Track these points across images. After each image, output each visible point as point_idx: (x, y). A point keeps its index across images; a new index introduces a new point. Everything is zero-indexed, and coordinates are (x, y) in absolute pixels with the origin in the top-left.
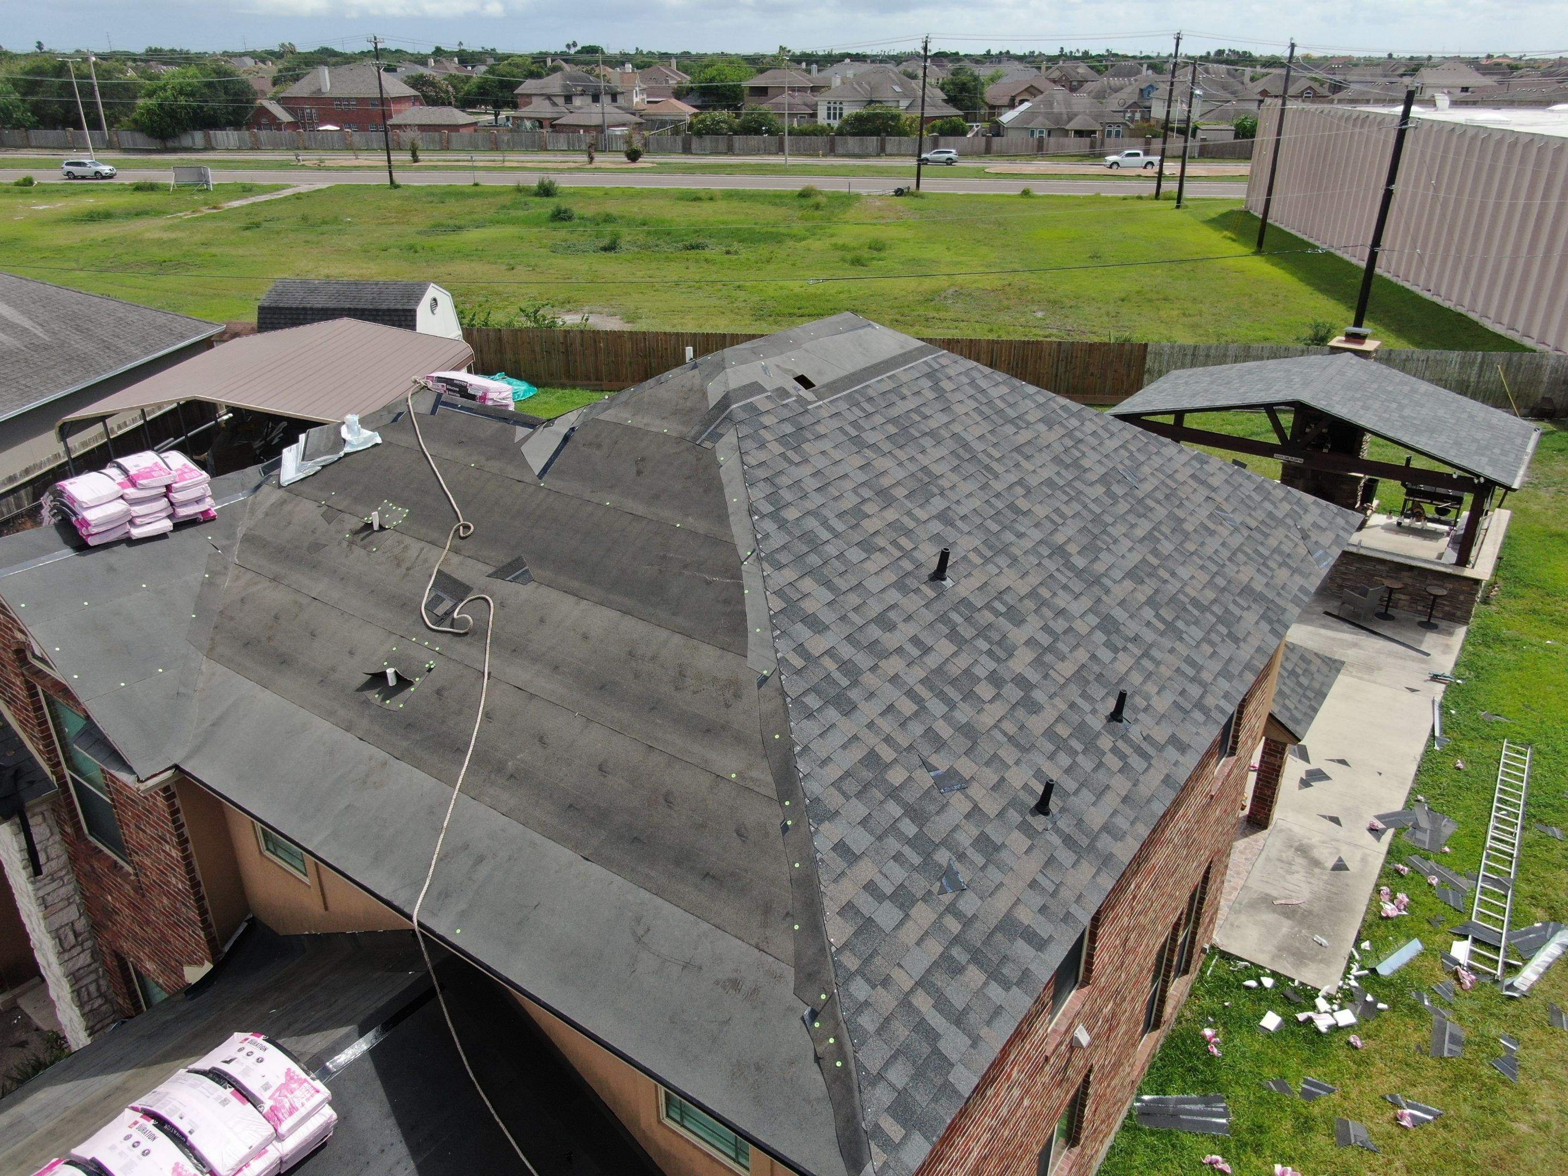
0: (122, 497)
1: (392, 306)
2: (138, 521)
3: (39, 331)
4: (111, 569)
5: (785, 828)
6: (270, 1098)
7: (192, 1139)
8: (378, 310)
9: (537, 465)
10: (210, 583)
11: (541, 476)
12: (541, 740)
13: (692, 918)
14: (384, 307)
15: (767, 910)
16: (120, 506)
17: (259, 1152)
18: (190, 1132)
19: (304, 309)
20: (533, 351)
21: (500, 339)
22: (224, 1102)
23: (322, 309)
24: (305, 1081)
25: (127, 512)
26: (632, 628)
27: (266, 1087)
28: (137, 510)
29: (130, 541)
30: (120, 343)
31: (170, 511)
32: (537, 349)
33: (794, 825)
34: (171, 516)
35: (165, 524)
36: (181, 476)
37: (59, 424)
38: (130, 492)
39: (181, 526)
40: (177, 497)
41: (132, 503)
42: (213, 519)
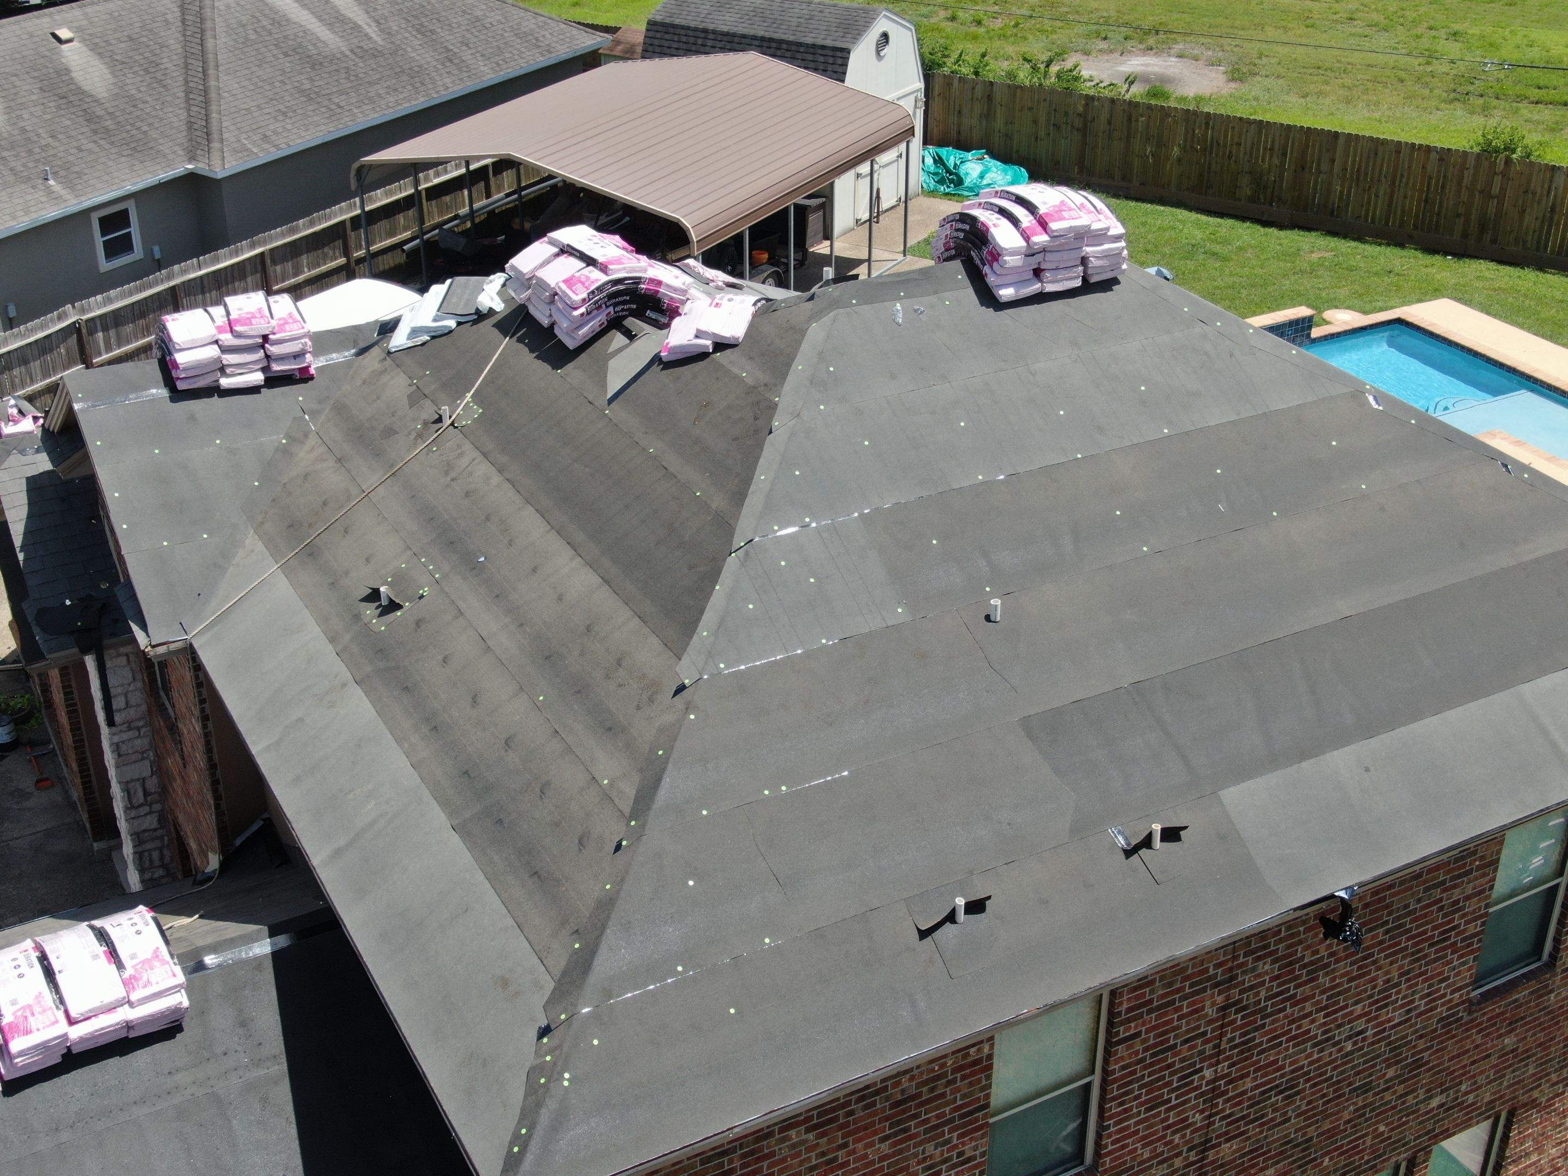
0: (216, 342)
1: (820, 42)
2: (228, 371)
3: (372, 31)
4: (192, 418)
5: (618, 847)
6: (134, 967)
7: (59, 978)
8: (800, 44)
9: (614, 385)
10: (285, 451)
11: (610, 401)
12: (475, 701)
13: (505, 911)
14: (809, 40)
15: (564, 923)
16: (213, 351)
17: (111, 1008)
18: (59, 972)
20: (1035, 122)
22: (96, 957)
24: (168, 963)
25: (219, 360)
26: (605, 600)
27: (133, 956)
28: (229, 359)
29: (215, 391)
30: (467, 55)
31: (265, 364)
33: (627, 846)
34: (265, 370)
35: (257, 377)
36: (282, 327)
37: (355, 166)
38: (227, 339)
39: (274, 381)
40: (273, 350)
41: (225, 350)
42: (311, 378)
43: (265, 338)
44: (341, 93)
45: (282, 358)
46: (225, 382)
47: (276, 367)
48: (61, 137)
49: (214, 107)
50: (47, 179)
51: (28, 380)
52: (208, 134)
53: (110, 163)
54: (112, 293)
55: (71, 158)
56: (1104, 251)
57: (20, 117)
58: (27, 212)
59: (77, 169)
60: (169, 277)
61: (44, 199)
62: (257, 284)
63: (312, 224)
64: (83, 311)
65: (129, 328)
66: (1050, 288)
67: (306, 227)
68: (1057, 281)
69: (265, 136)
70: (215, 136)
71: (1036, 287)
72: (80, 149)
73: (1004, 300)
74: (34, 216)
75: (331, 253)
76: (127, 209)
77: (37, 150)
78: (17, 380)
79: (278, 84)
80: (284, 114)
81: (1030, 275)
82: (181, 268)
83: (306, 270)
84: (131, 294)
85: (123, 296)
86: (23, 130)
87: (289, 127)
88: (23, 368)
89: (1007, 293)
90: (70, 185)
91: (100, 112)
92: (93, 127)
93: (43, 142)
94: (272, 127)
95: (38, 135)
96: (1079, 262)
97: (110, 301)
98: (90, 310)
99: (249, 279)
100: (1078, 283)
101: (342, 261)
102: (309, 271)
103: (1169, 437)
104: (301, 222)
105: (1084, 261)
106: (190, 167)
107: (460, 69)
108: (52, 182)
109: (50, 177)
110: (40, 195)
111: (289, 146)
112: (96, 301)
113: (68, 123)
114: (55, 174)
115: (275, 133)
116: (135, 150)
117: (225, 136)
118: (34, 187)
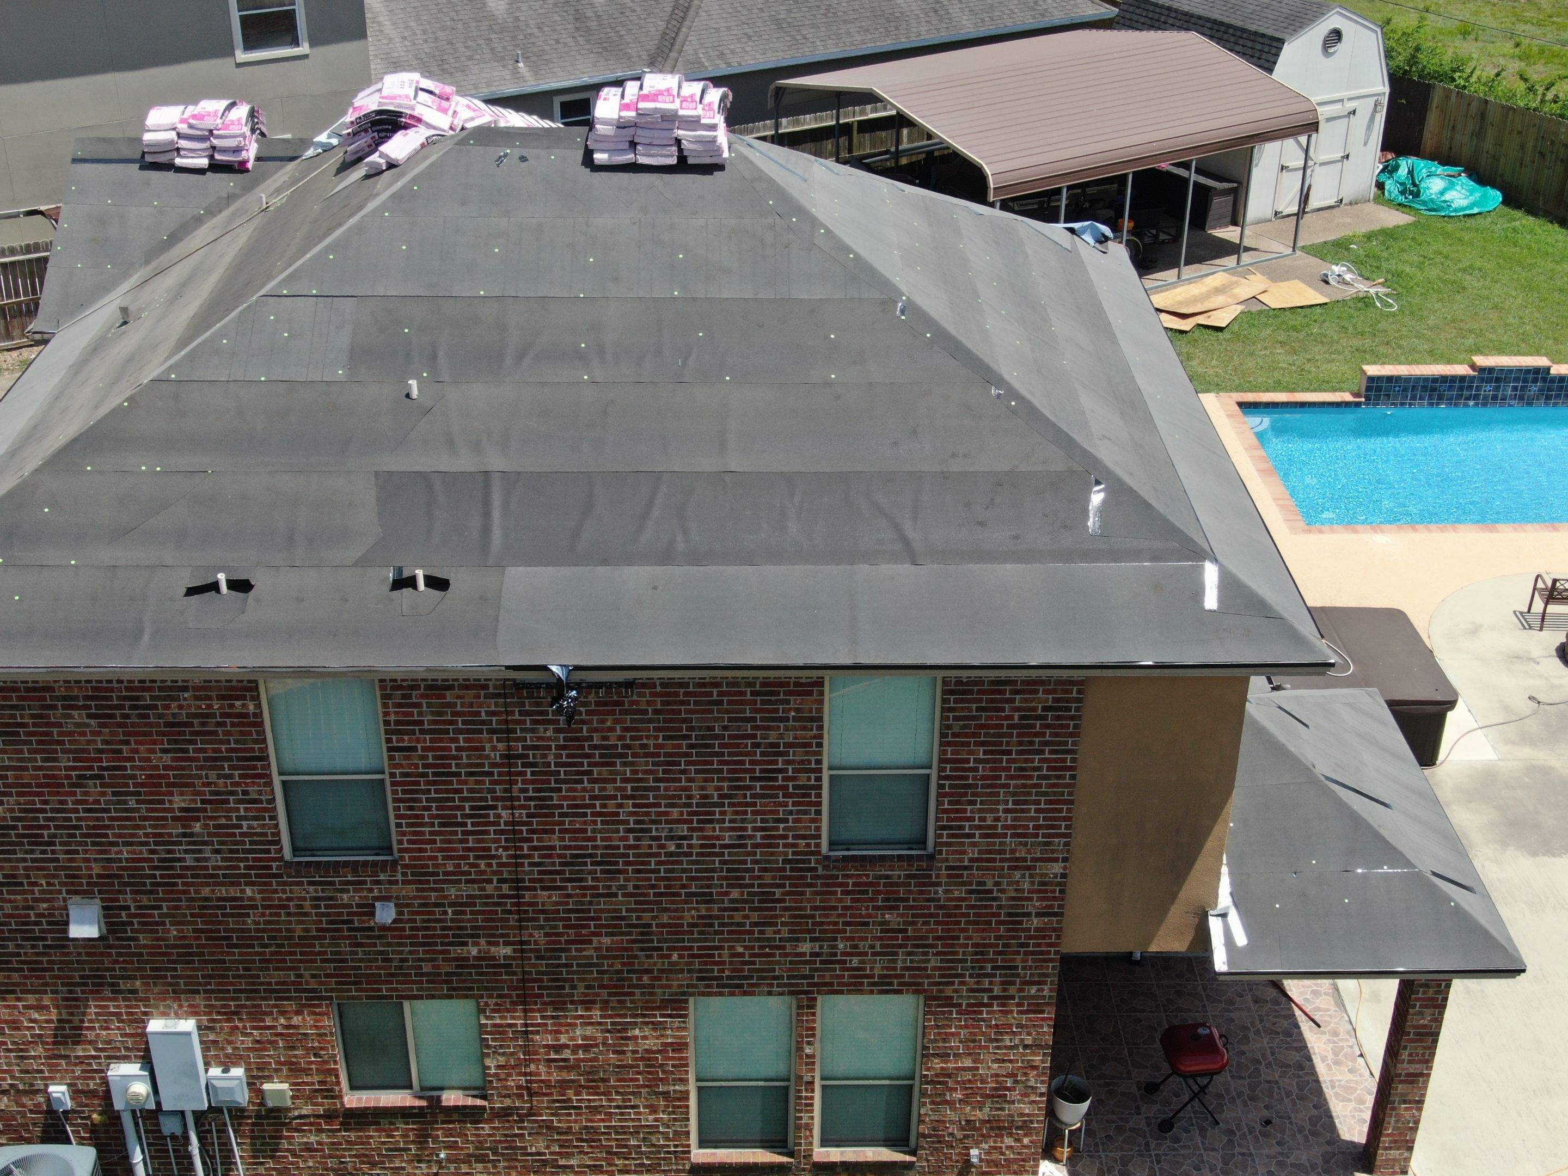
0: (174, 129)
1: (1262, 30)
2: (182, 153)
4: (147, 183)
8: (1244, 30)
9: (338, 189)
10: (198, 219)
11: (325, 200)
14: (1253, 28)
16: (172, 135)
19: (1169, 9)
20: (1522, 147)
21: (1483, 115)
23: (1186, 14)
25: (176, 143)
28: (183, 143)
29: (170, 166)
30: (955, 8)
31: (210, 153)
32: (1530, 144)
34: (211, 157)
35: (204, 162)
36: (226, 127)
37: (772, 87)
38: (183, 128)
39: (216, 167)
40: (215, 142)
41: (179, 135)
42: (247, 171)
43: (211, 131)
44: (814, 26)
45: (224, 150)
46: (179, 161)
47: (218, 157)
48: (546, 29)
49: (687, 23)
50: (518, 61)
52: (672, 45)
53: (578, 57)
55: (546, 48)
56: (695, 136)
57: (519, 8)
59: (547, 57)
61: (508, 77)
66: (642, 160)
68: (652, 156)
69: (722, 54)
70: (677, 47)
71: (629, 157)
72: (557, 42)
73: (596, 162)
74: (493, 89)
77: (521, 37)
79: (756, 11)
80: (749, 37)
81: (627, 146)
86: (517, 19)
87: (748, 49)
89: (600, 157)
90: (535, 70)
91: (589, 13)
92: (578, 25)
93: (529, 31)
94: (732, 47)
95: (527, 25)
96: (673, 142)
100: (673, 161)
103: (675, 298)
105: (678, 142)
107: (941, 21)
108: (521, 65)
109: (521, 60)
110: (506, 74)
111: (739, 65)
113: (558, 18)
114: (526, 58)
115: (732, 52)
116: (605, 49)
117: (685, 48)
118: (504, 66)
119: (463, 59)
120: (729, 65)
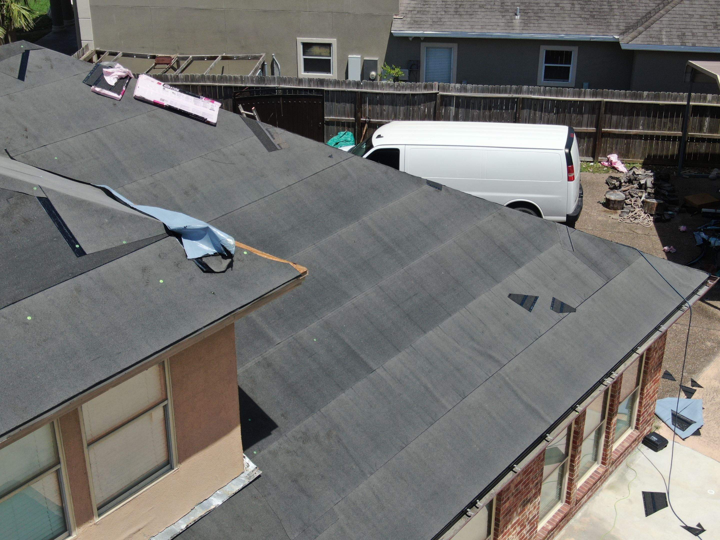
49: (668, 7)
50: (516, 14)
51: (393, 116)
53: (567, 19)
54: (469, 86)
55: (546, 8)
58: (483, 27)
59: (542, 15)
60: (516, 92)
62: (592, 123)
63: (657, 97)
64: (444, 89)
65: (476, 112)
67: (648, 97)
69: (684, 35)
70: (647, 23)
72: (558, 5)
74: (485, 31)
75: (669, 125)
76: (571, 52)
78: (385, 113)
82: (528, 89)
83: (641, 127)
84: (483, 91)
85: (476, 90)
87: (708, 35)
88: (391, 108)
90: (525, 24)
94: (696, 31)
97: (466, 90)
98: (448, 90)
99: (586, 116)
101: (679, 133)
102: (643, 129)
104: (645, 93)
106: (617, 37)
108: (518, 17)
109: (518, 13)
110: (501, 23)
111: (694, 45)
112: (455, 86)
114: (524, 12)
115: (693, 35)
116: (593, 16)
117: (654, 25)
118: (503, 16)
119: (477, 6)
120: (683, 44)
